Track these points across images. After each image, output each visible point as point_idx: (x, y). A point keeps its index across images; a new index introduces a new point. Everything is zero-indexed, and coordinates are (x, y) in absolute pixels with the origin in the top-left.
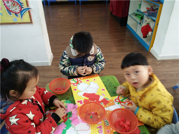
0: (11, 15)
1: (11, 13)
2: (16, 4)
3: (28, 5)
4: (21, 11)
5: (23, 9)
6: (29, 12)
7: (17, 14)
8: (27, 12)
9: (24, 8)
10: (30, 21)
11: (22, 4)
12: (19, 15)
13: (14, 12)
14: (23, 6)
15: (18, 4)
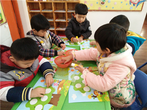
0: (130, 5)
1: (131, 3)
4: (138, 2)
5: (140, 1)
6: (143, 3)
7: (135, 4)
8: (142, 3)
10: (141, 10)
12: (136, 5)
13: (134, 3)
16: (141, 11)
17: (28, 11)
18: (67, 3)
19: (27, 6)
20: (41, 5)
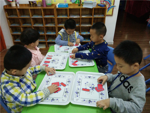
2: (108, 3)
3: (114, 5)
4: (109, 8)
9: (111, 6)
11: (111, 4)
14: (111, 5)
15: (109, 3)
16: (112, 15)
17: (7, 17)
18: (43, 9)
19: (5, 13)
20: (18, 11)
